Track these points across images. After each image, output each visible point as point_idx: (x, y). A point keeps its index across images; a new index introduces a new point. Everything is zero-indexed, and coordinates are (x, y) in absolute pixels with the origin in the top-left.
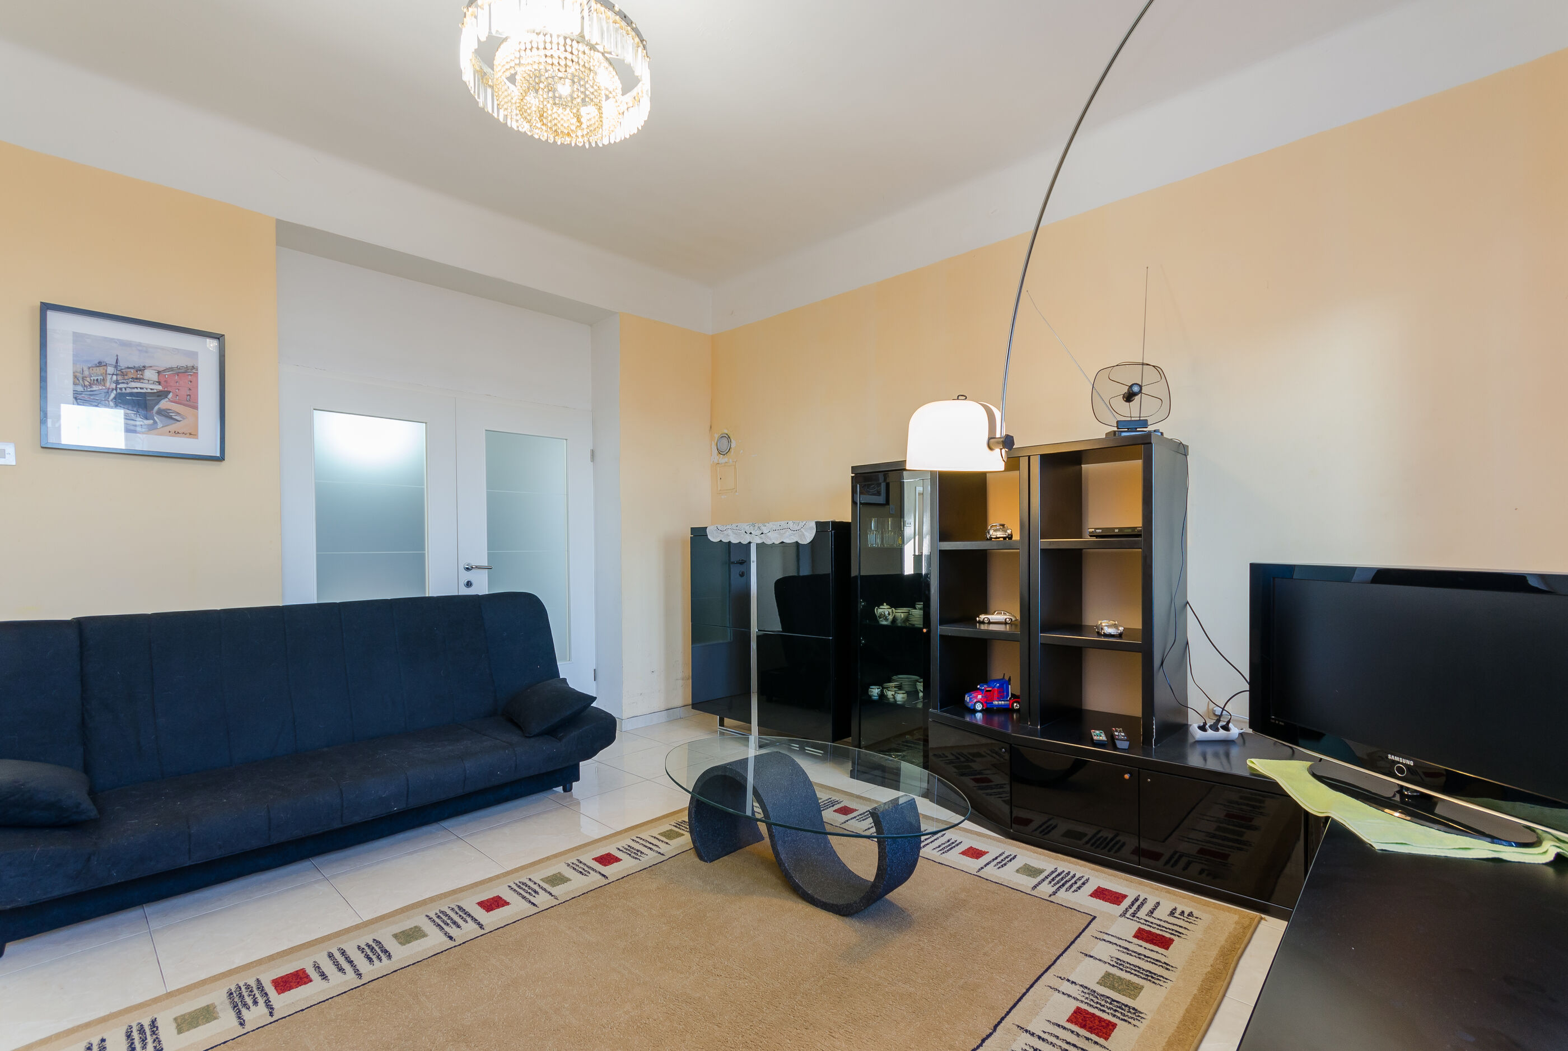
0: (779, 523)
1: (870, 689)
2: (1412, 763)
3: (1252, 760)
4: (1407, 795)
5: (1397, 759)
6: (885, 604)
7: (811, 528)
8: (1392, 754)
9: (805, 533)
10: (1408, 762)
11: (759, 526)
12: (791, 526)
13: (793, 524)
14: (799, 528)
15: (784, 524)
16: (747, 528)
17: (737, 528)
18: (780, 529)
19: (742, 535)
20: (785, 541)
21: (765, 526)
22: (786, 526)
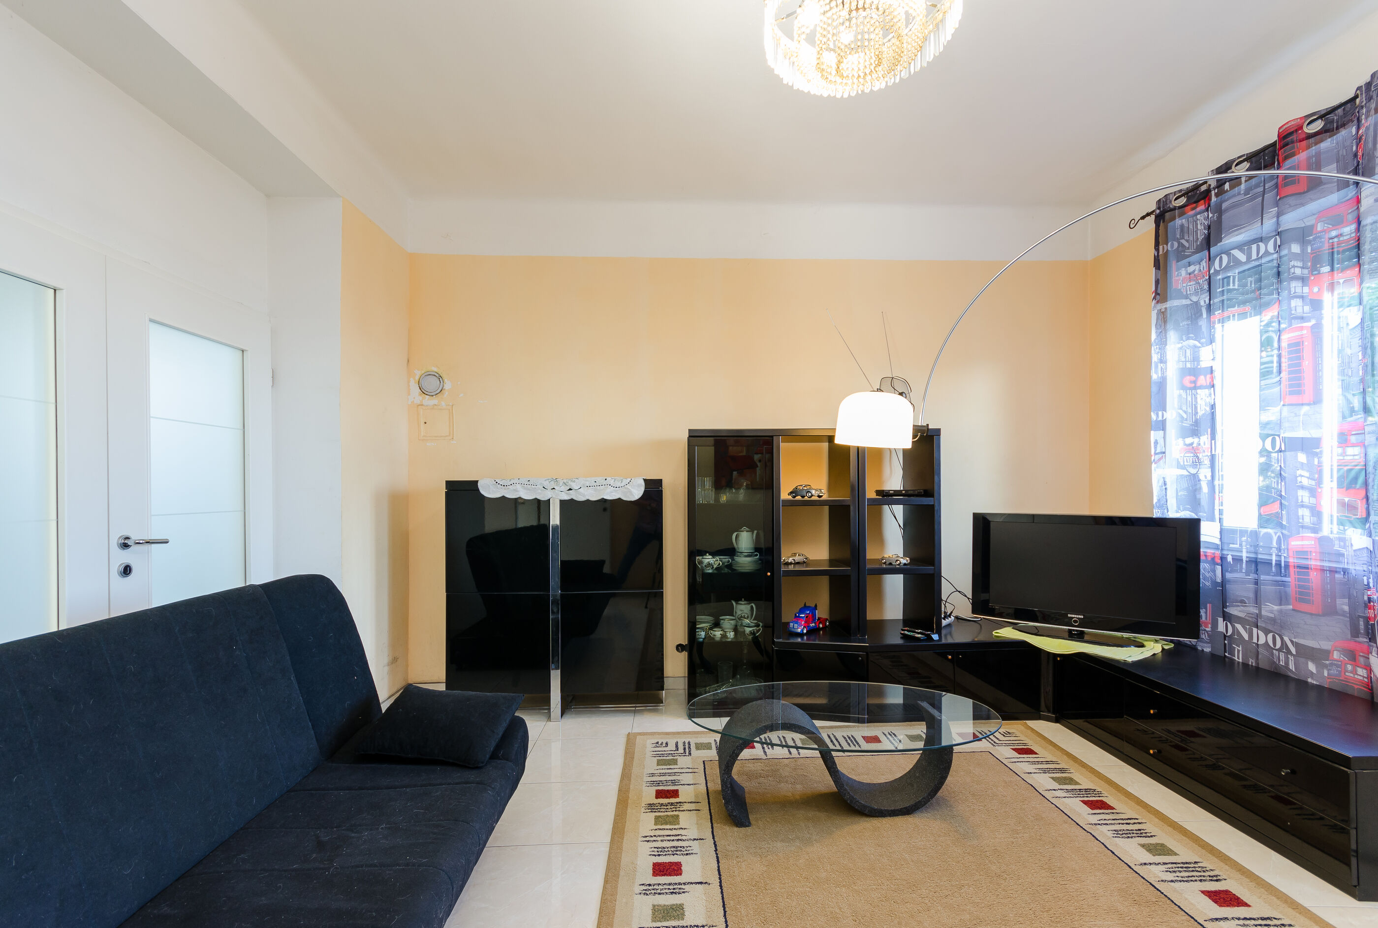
0: (594, 479)
1: (697, 633)
2: (1082, 617)
3: (996, 631)
4: (1074, 633)
5: (1073, 616)
6: (708, 554)
7: (639, 486)
8: (1070, 614)
9: (633, 490)
10: (1080, 617)
11: (565, 481)
12: (612, 483)
13: (613, 480)
14: (623, 484)
15: (601, 480)
16: (546, 484)
17: (528, 483)
18: (596, 485)
19: (540, 491)
20: (605, 498)
21: (574, 481)
22: (605, 482)
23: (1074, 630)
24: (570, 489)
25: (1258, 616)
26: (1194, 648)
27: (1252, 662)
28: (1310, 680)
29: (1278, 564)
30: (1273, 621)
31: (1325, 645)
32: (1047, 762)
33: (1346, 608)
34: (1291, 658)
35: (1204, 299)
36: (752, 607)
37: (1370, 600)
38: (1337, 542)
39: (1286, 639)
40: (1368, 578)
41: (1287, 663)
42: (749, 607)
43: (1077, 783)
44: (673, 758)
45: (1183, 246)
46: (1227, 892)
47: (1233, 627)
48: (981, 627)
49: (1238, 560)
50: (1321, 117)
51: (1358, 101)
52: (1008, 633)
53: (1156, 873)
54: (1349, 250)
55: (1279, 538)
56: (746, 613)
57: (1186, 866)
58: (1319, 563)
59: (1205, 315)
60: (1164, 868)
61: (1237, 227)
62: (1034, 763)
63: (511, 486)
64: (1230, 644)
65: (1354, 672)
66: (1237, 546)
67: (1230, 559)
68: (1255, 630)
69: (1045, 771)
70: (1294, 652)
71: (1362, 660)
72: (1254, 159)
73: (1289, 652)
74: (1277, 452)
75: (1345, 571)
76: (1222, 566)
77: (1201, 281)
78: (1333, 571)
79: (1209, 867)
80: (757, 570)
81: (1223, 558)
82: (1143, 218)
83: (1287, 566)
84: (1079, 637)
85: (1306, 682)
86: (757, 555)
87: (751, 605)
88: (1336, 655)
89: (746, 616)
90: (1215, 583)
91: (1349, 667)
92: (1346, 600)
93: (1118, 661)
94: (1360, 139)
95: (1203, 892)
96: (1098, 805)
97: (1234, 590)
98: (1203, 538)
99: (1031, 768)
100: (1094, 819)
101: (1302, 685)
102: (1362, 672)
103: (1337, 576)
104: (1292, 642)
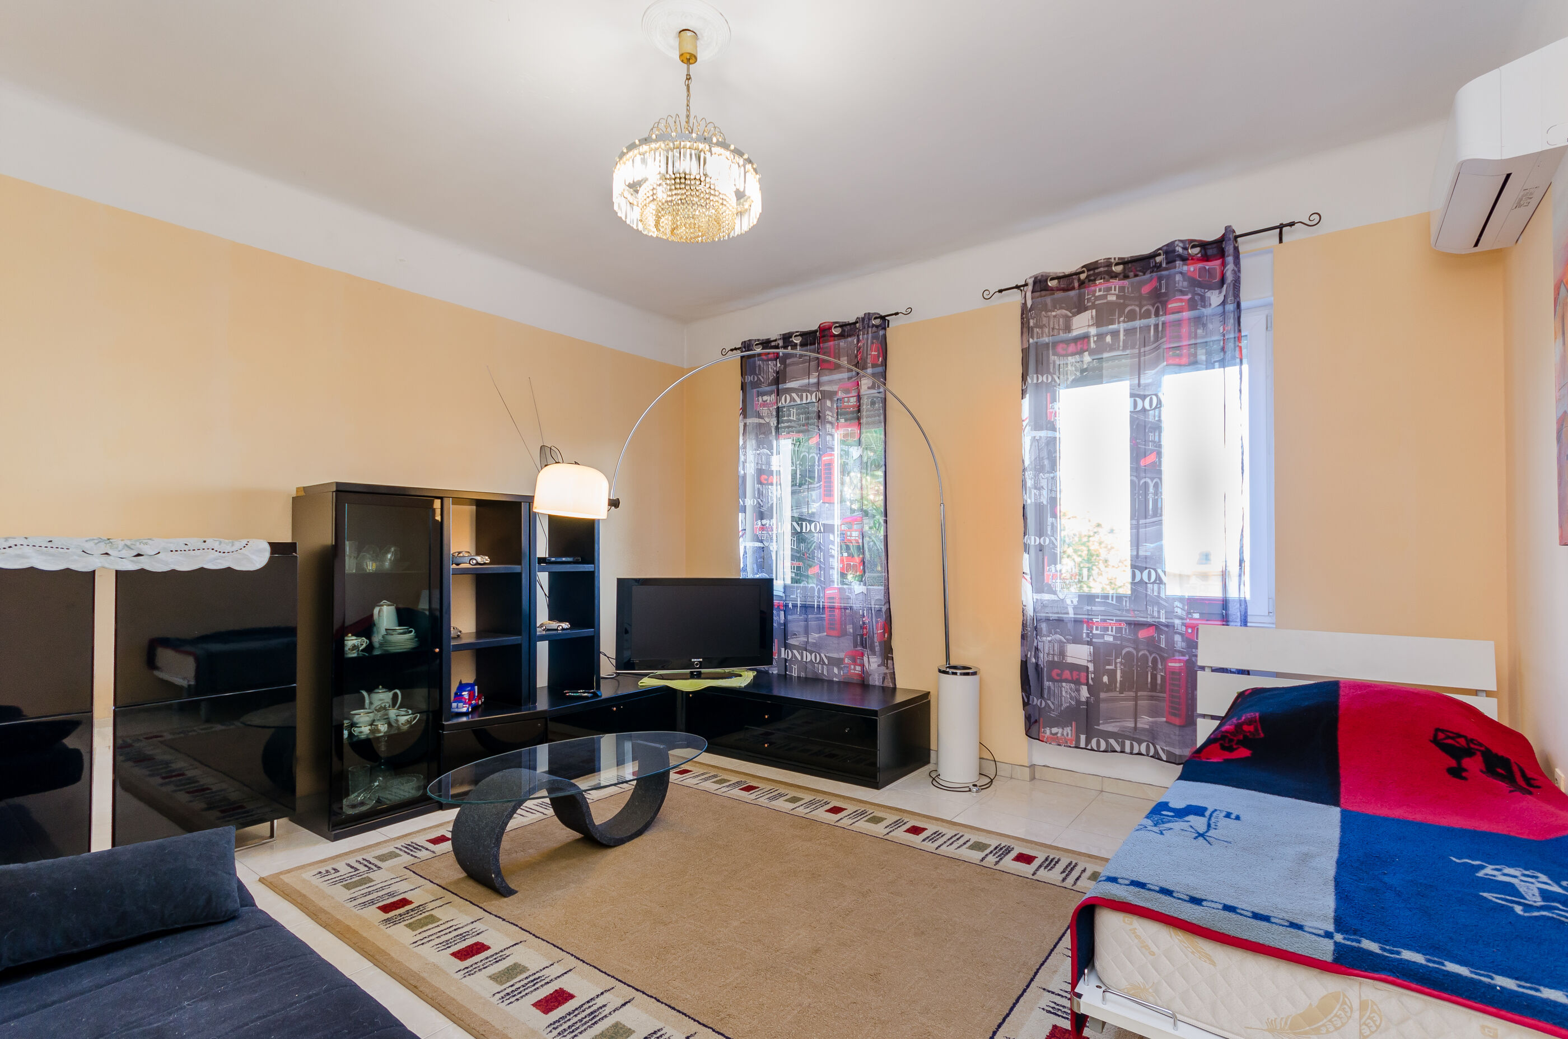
0: (183, 540)
2: (702, 660)
3: (640, 682)
4: (697, 674)
5: (690, 661)
6: (350, 634)
7: (261, 550)
9: (251, 556)
10: (700, 660)
11: (129, 543)
12: (216, 546)
13: (218, 543)
14: (234, 549)
15: (195, 542)
16: (88, 546)
17: (49, 545)
18: (186, 549)
19: (76, 557)
20: (206, 566)
21: (146, 544)
22: (204, 545)
23: (695, 672)
24: (139, 555)
25: (807, 642)
26: (766, 673)
27: (803, 675)
28: (835, 679)
29: (819, 607)
30: (815, 644)
31: (842, 655)
32: (703, 774)
33: (851, 630)
34: (825, 667)
35: (773, 422)
36: (395, 696)
37: (864, 623)
38: (847, 590)
39: (823, 655)
40: (863, 610)
41: (823, 671)
42: (390, 694)
43: (729, 781)
44: (360, 878)
45: (760, 380)
46: (835, 807)
47: (792, 652)
48: (619, 682)
49: (795, 606)
50: (840, 326)
51: (857, 325)
52: (648, 683)
53: (802, 811)
54: (852, 413)
55: (819, 590)
56: (387, 702)
57: (811, 803)
58: (839, 605)
59: (774, 433)
60: (802, 807)
61: (795, 378)
62: (694, 777)
63: (8, 550)
64: (790, 665)
65: (855, 669)
66: (795, 596)
67: (790, 606)
68: (805, 652)
69: (706, 780)
70: (826, 662)
71: (858, 661)
72: (804, 337)
73: (824, 663)
74: (818, 532)
75: (851, 608)
76: (784, 611)
77: (771, 409)
78: (845, 608)
79: (821, 799)
80: (413, 649)
81: (786, 606)
82: (732, 350)
83: (824, 608)
84: (699, 676)
85: (833, 681)
86: (411, 632)
87: (393, 692)
88: (846, 660)
89: (387, 705)
90: (779, 624)
91: (852, 667)
92: (851, 626)
93: (735, 688)
94: (860, 348)
95: (826, 811)
96: (749, 789)
97: (792, 627)
98: (775, 593)
99: (695, 781)
100: (753, 796)
101: (830, 682)
102: (858, 668)
103: (847, 611)
104: (826, 656)
